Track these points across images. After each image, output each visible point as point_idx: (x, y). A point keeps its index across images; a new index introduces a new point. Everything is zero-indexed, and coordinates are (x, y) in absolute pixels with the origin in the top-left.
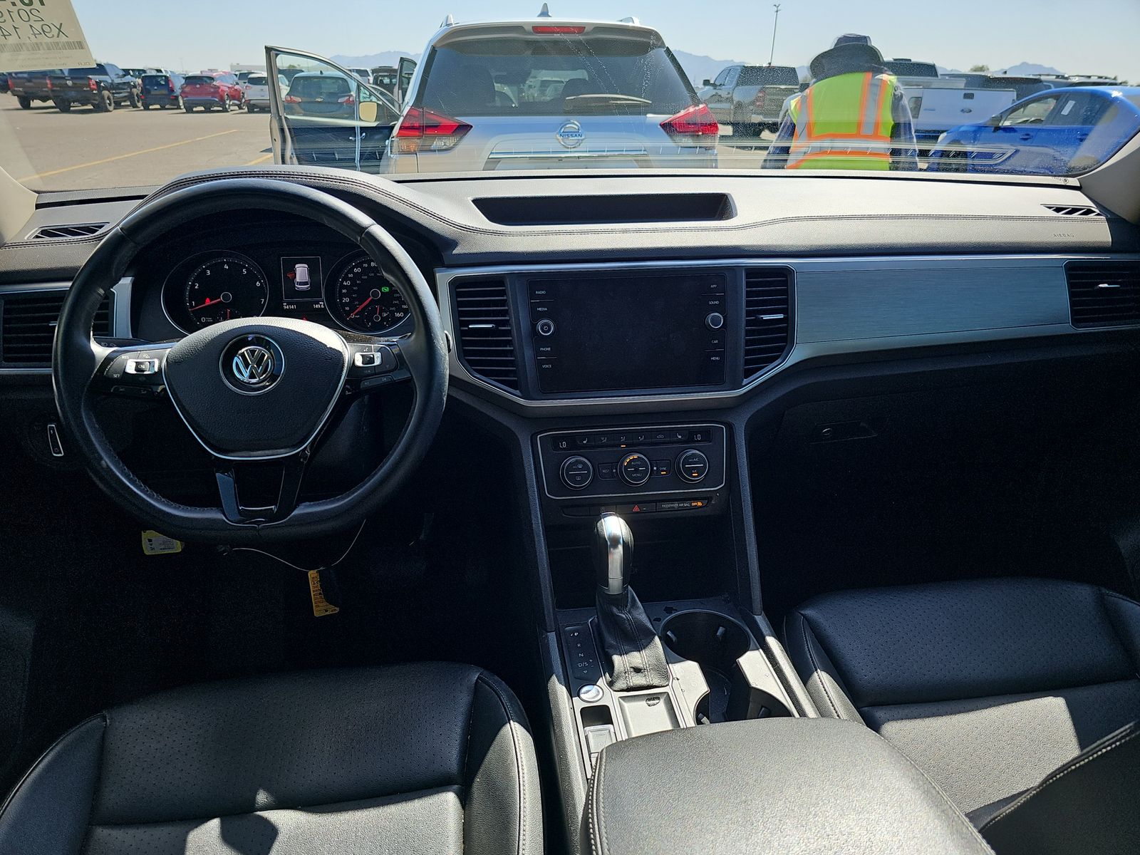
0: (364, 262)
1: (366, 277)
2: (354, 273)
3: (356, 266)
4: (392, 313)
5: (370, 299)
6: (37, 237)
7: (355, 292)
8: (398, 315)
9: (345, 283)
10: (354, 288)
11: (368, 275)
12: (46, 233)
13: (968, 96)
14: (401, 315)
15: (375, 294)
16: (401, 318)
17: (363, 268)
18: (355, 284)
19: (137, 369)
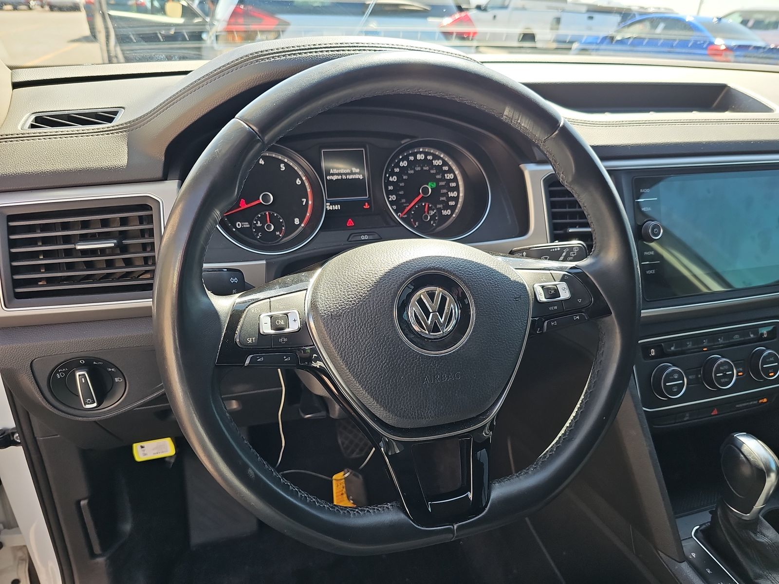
0: (411, 155)
1: (412, 172)
2: (400, 167)
3: (403, 160)
4: (440, 210)
5: (420, 197)
6: (33, 126)
7: (402, 188)
8: (445, 213)
9: (391, 179)
10: (401, 185)
11: (415, 171)
12: (41, 121)
13: (591, 18)
14: (448, 212)
15: (425, 190)
16: (448, 217)
17: (409, 162)
18: (402, 180)
19: (274, 326)
